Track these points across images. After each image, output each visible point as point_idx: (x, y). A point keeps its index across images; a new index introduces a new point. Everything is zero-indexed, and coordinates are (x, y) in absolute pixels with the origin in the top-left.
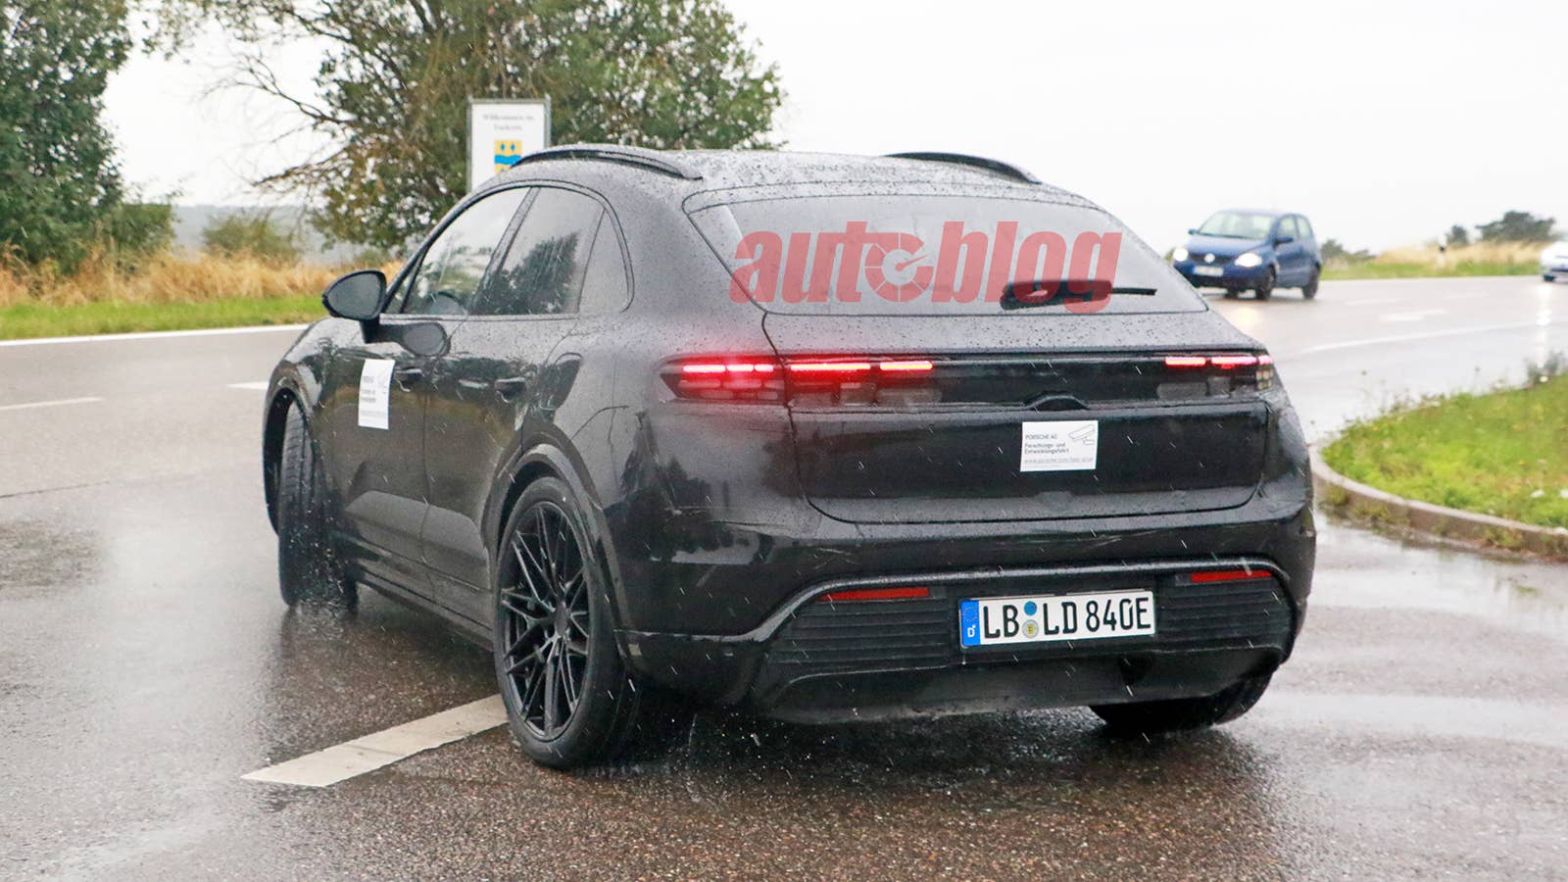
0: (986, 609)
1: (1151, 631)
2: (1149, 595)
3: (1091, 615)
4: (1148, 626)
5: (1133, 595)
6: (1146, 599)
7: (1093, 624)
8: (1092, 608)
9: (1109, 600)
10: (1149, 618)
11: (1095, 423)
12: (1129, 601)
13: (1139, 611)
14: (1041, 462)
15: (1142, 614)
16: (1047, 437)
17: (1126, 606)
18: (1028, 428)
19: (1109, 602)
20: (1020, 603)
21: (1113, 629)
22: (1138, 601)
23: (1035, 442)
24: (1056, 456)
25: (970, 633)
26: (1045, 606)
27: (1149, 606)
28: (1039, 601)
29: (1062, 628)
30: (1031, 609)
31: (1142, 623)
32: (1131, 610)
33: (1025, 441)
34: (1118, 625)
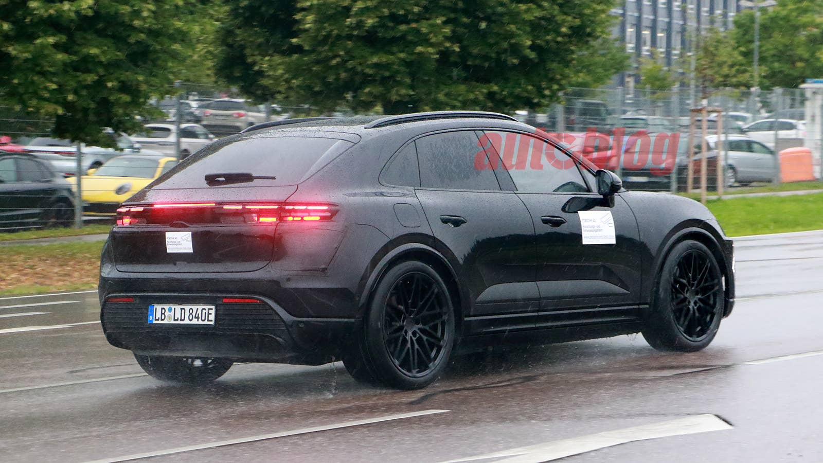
0: (156, 308)
1: (212, 323)
2: (213, 307)
3: (190, 314)
4: (212, 321)
5: (207, 307)
6: (212, 309)
7: (191, 318)
8: (191, 311)
9: (198, 308)
10: (212, 317)
11: (191, 233)
12: (205, 309)
13: (209, 314)
14: (173, 248)
15: (210, 315)
16: (174, 238)
17: (204, 311)
18: (168, 235)
19: (198, 309)
20: (167, 307)
21: (198, 321)
22: (209, 309)
23: (170, 240)
24: (179, 246)
25: (150, 318)
26: (175, 309)
27: (213, 312)
28: (173, 307)
29: (179, 319)
30: (170, 310)
31: (209, 319)
32: (206, 313)
33: (167, 240)
34: (200, 319)
